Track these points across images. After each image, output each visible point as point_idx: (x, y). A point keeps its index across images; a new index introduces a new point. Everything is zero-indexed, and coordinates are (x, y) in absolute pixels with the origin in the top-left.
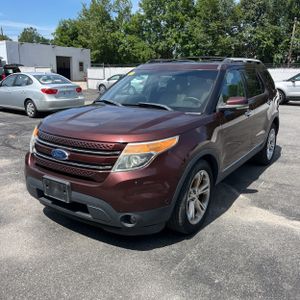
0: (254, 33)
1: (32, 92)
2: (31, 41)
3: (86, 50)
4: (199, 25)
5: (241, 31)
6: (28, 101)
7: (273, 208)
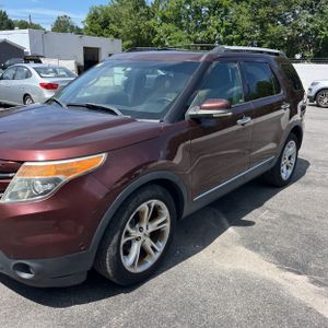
0: (312, 21)
1: (30, 87)
2: (64, 31)
3: (117, 40)
4: (246, 11)
5: (296, 19)
6: (26, 96)
7: (266, 250)
